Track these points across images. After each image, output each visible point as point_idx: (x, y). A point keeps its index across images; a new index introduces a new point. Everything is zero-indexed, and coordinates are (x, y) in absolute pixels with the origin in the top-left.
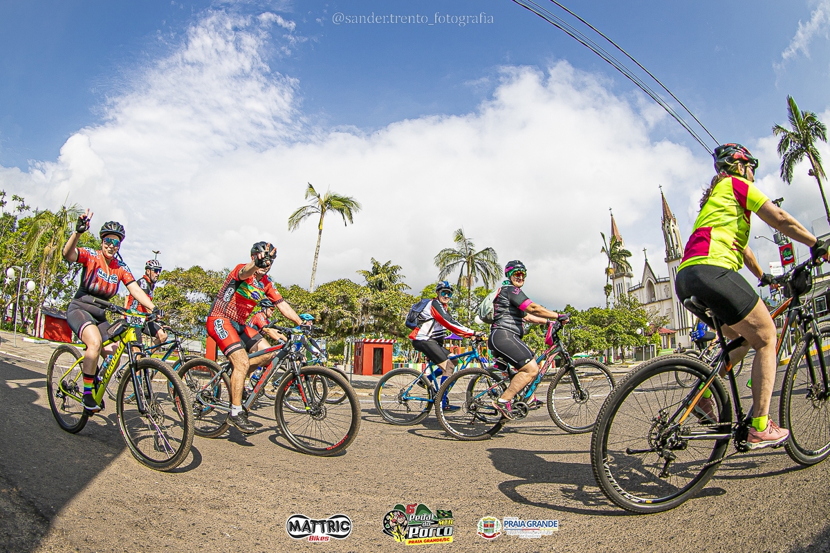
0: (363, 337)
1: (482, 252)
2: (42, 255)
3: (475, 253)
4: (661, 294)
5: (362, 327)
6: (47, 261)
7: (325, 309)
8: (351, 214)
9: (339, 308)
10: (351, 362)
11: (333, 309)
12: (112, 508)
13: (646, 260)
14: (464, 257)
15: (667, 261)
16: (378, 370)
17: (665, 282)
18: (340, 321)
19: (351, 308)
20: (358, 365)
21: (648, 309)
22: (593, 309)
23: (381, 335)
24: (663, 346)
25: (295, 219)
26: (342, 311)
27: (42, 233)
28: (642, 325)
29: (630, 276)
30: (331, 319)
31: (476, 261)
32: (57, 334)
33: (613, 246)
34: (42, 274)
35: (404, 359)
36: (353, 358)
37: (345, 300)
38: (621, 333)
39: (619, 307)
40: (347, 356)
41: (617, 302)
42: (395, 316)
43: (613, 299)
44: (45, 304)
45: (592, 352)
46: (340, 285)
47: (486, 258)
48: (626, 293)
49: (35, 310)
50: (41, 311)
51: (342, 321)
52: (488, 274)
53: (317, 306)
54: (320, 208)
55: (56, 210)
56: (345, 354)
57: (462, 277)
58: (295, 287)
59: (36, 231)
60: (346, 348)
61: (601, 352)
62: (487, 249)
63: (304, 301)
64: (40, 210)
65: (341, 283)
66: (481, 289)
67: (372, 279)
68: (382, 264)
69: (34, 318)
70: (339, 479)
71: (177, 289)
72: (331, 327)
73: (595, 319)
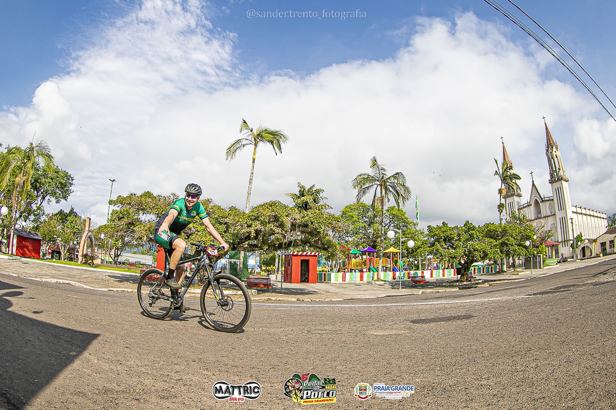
0: (291, 251)
1: (393, 176)
2: (13, 184)
3: (387, 177)
4: (546, 211)
5: (291, 242)
6: (18, 189)
7: (259, 227)
8: (280, 145)
9: (271, 226)
10: (282, 272)
11: (266, 226)
12: (75, 398)
13: (533, 181)
14: (378, 181)
15: (551, 182)
16: (305, 279)
17: (549, 200)
18: (272, 237)
19: (282, 226)
20: (287, 274)
21: (535, 224)
22: (488, 224)
23: (307, 248)
24: (548, 256)
25: (232, 150)
26: (274, 228)
27: (12, 166)
28: (530, 237)
29: (519, 196)
30: (264, 235)
31: (388, 184)
32: (27, 252)
33: (505, 170)
34: (14, 201)
35: (327, 269)
36: (283, 269)
37: (276, 218)
38: (512, 245)
39: (510, 223)
40: (278, 267)
41: (508, 218)
42: (319, 232)
43: (505, 216)
44: (17, 226)
45: (487, 261)
46: (271, 206)
47: (396, 181)
48: (516, 210)
49: (8, 231)
50: (14, 232)
51: (274, 237)
52: (398, 195)
53: (252, 224)
54: (253, 140)
55: (24, 146)
56: (277, 265)
57: (376, 198)
58: (232, 209)
59: (8, 164)
60: (277, 260)
61: (495, 262)
62: (397, 174)
63: (241, 220)
64: (12, 146)
65: (272, 204)
66: (392, 208)
67: (299, 200)
68: (307, 187)
69: (7, 238)
70: (272, 372)
71: (131, 211)
72: (264, 242)
73: (490, 233)
